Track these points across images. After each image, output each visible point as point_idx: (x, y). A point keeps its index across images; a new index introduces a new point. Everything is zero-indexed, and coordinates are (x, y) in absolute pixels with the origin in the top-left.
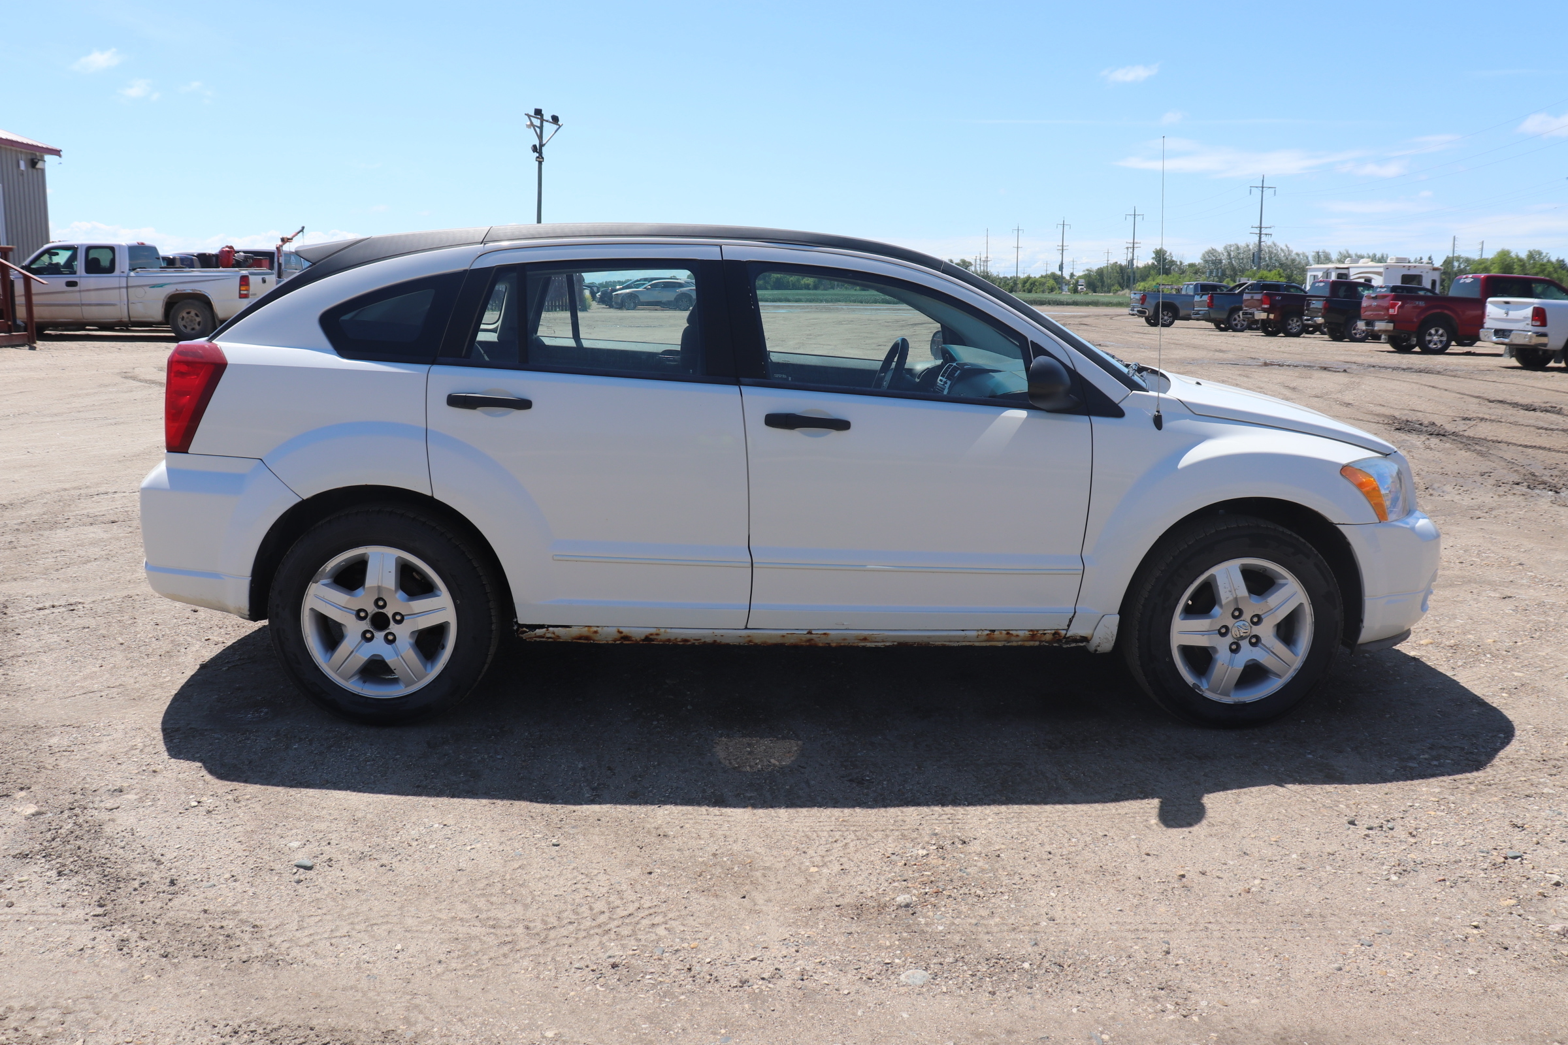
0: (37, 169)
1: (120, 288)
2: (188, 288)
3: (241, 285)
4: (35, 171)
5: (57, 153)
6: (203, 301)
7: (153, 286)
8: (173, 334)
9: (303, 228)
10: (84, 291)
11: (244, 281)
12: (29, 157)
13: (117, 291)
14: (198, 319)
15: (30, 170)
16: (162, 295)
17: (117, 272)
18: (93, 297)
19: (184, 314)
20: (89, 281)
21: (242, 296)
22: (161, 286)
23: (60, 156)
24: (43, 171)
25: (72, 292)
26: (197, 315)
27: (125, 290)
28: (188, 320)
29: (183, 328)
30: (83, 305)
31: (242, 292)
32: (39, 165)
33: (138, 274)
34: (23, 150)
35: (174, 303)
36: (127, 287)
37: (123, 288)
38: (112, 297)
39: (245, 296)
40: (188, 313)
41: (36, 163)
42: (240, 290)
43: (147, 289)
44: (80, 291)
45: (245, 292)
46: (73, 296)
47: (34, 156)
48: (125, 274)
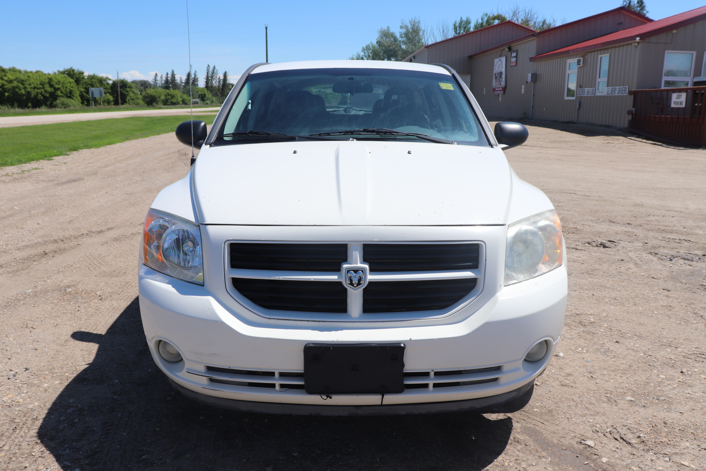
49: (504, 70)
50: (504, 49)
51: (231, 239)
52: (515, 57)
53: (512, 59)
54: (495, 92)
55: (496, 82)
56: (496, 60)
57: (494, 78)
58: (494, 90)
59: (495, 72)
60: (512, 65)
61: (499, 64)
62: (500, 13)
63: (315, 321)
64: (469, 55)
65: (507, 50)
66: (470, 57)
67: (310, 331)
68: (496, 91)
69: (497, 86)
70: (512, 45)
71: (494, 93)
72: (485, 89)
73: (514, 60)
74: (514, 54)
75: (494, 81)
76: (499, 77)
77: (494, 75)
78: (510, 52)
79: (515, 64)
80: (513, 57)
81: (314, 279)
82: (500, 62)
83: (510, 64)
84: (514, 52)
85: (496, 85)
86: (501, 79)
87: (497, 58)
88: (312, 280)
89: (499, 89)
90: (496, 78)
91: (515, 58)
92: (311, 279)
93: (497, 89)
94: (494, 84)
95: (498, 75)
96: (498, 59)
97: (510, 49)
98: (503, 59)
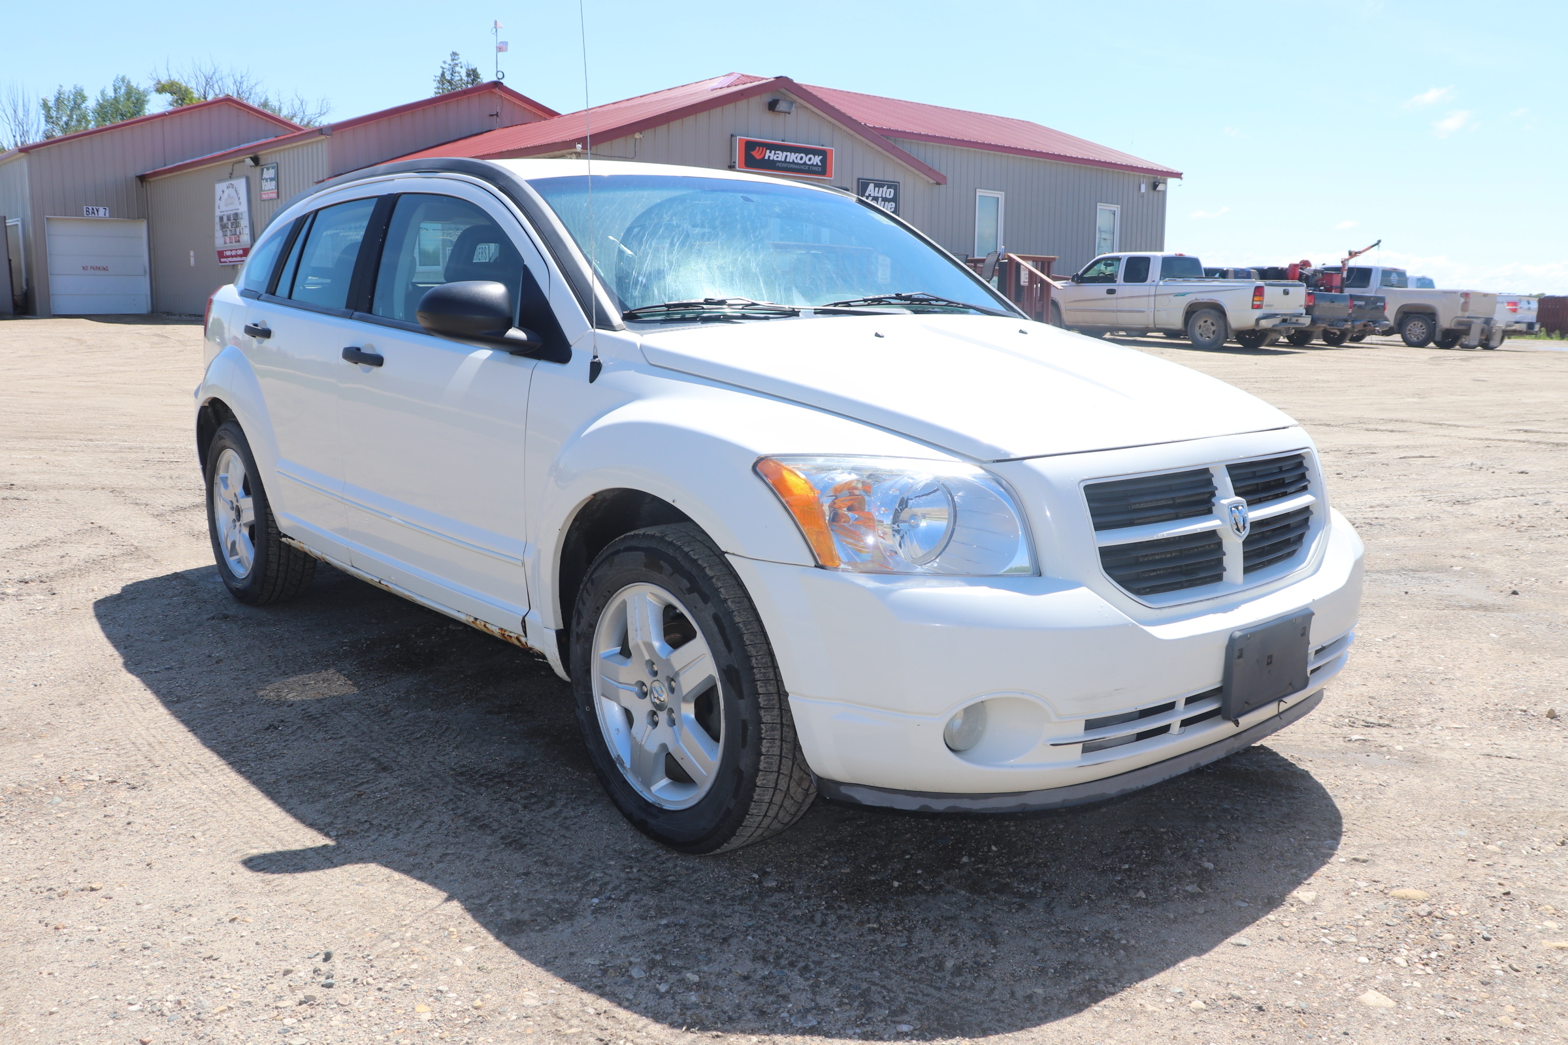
0: (1159, 191)
1: (1149, 296)
2: (1205, 298)
3: (1255, 295)
4: (1156, 193)
5: (1178, 175)
6: (1218, 310)
7: (1177, 295)
8: (1190, 342)
9: (1379, 241)
10: (1120, 298)
11: (1259, 291)
12: (1152, 181)
13: (1146, 299)
14: (1213, 328)
15: (1151, 192)
16: (1181, 304)
17: (1149, 281)
18: (1126, 304)
19: (1202, 323)
20: (1125, 289)
21: (1254, 307)
22: (1183, 295)
23: (1181, 178)
24: (1164, 193)
25: (1111, 299)
26: (1213, 324)
27: (1153, 298)
28: (1204, 329)
29: (1199, 337)
30: (1118, 311)
31: (1255, 303)
32: (1160, 187)
33: (1166, 283)
34: (1146, 175)
35: (1192, 311)
36: (1155, 296)
37: (1151, 296)
38: (1140, 304)
39: (1259, 307)
40: (1206, 322)
41: (1157, 186)
42: (1253, 301)
43: (1171, 297)
44: (1117, 298)
45: (1258, 303)
46: (1111, 302)
47: (1157, 179)
48: (1155, 283)
49: (243, 208)
50: (243, 161)
51: (1087, 477)
52: (271, 179)
53: (264, 183)
54: (222, 260)
55: (225, 235)
56: (220, 187)
57: (218, 227)
58: (221, 254)
59: (218, 213)
60: (264, 197)
61: (229, 195)
62: (176, 77)
63: (1209, 599)
64: (138, 174)
65: (249, 162)
66: (142, 178)
67: (1211, 616)
68: (227, 257)
69: (229, 245)
70: (260, 153)
71: (221, 262)
72: (192, 253)
73: (270, 186)
74: (269, 173)
75: (219, 233)
76: (232, 224)
77: (217, 220)
78: (258, 169)
79: (274, 195)
80: (267, 180)
81: (1200, 529)
82: (232, 191)
83: (261, 195)
84: (268, 169)
85: (225, 243)
86: (238, 230)
87: (221, 180)
88: (1199, 531)
89: (234, 253)
90: (223, 227)
91: (274, 183)
92: (1196, 529)
93: (228, 253)
94: (220, 241)
95: (229, 219)
96: (227, 183)
97: (256, 160)
98: (241, 184)
